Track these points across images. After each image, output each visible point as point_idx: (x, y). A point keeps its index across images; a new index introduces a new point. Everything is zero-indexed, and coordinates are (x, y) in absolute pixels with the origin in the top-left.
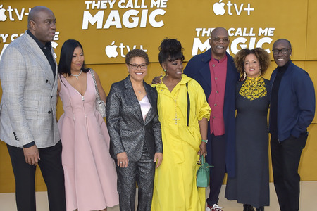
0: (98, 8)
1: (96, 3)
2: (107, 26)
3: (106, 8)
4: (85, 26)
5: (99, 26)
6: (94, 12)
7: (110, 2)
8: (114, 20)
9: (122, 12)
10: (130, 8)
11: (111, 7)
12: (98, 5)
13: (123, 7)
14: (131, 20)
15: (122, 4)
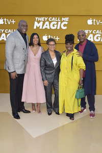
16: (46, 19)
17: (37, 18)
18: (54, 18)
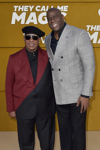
0: (22, 10)
1: (21, 7)
2: (28, 23)
3: (27, 10)
4: (13, 22)
5: (23, 22)
6: (19, 13)
7: (30, 6)
8: (32, 19)
9: (38, 14)
10: (43, 11)
11: (31, 10)
12: (22, 9)
13: (39, 10)
14: (43, 19)
15: (38, 8)
16: (31, 8)
17: (16, 7)
18: (44, 7)
